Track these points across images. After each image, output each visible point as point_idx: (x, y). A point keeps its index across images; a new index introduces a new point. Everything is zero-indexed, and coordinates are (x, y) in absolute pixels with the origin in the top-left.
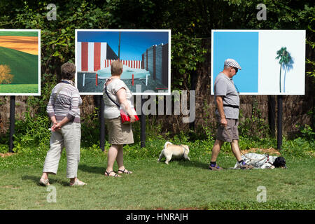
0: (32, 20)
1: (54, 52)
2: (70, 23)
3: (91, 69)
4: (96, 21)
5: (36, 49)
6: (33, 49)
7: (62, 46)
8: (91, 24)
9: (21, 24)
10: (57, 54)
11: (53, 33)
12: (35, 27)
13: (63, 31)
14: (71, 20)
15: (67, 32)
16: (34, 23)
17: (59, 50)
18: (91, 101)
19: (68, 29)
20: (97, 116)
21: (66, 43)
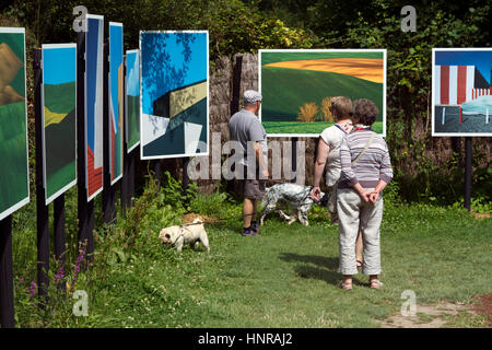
0: (368, 36)
1: (399, 79)
2: (420, 40)
3: (453, 101)
4: (457, 36)
5: (381, 75)
6: (376, 75)
7: (411, 71)
8: (450, 42)
9: (353, 41)
10: (404, 82)
11: (398, 54)
12: (373, 46)
13: (412, 51)
14: (422, 36)
15: (418, 52)
16: (371, 40)
17: (407, 77)
18: (448, 144)
19: (418, 48)
20: (456, 165)
21: (415, 66)
